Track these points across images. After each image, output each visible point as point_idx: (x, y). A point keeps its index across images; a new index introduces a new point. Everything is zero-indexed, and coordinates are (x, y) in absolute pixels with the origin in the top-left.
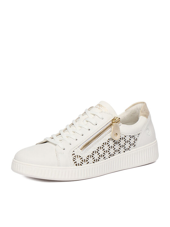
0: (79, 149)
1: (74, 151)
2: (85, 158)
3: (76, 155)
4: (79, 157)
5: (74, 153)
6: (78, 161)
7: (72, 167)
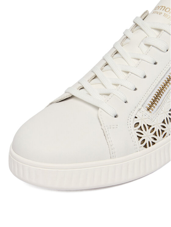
0: (144, 110)
1: (136, 117)
2: (158, 127)
3: (141, 124)
4: (147, 127)
5: (136, 121)
6: (148, 136)
7: (139, 152)
